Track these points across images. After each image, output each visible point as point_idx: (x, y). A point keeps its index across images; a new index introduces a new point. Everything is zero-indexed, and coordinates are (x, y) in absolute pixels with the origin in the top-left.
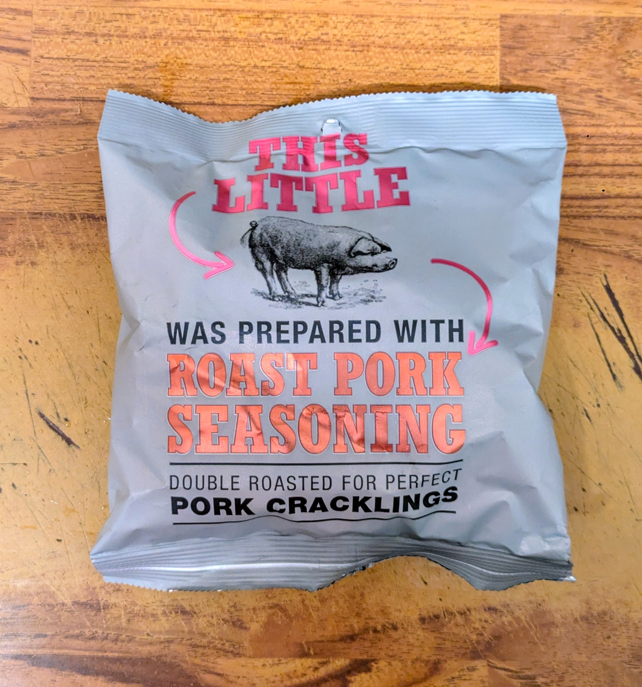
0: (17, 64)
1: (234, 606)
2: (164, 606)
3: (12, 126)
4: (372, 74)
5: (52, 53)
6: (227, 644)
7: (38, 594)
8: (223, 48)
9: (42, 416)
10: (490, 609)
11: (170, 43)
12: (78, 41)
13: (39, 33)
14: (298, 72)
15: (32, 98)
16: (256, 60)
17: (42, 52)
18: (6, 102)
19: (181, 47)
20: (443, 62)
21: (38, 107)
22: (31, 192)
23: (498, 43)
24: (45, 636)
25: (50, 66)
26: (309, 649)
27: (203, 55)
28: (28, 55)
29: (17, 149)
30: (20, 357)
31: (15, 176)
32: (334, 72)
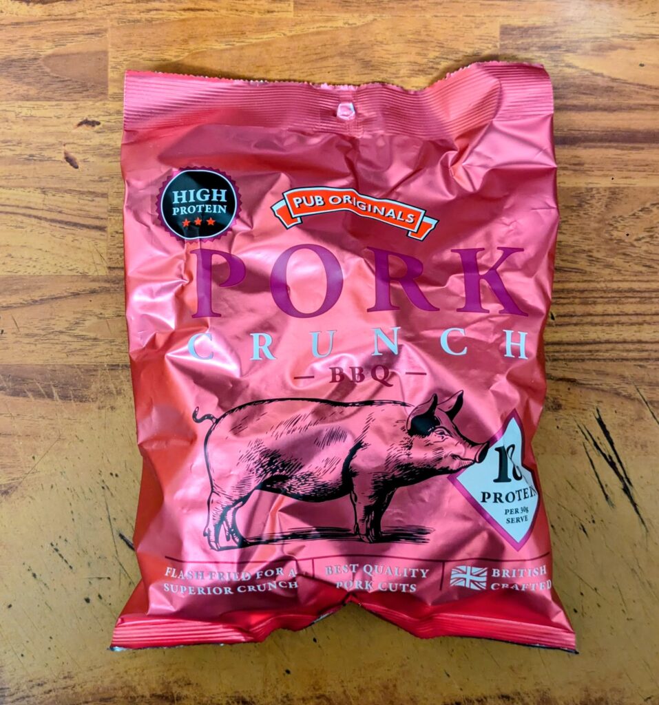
0: (96, 239)
2: (227, 697)
3: (93, 292)
7: (122, 688)
9: (122, 537)
10: (503, 696)
13: (114, 212)
15: (109, 268)
21: (114, 275)
29: (98, 311)
30: (103, 488)
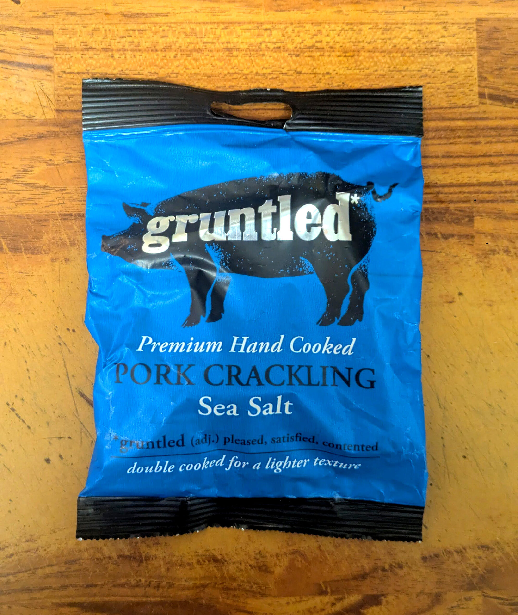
1: (260, 553)
4: (363, 77)
5: (73, 68)
6: (255, 586)
8: (227, 58)
11: (179, 55)
12: (96, 56)
14: (296, 78)
16: (257, 68)
17: (63, 67)
18: (34, 114)
19: (189, 58)
20: (427, 63)
22: (60, 196)
23: (475, 45)
24: (96, 586)
25: (72, 80)
26: (326, 588)
27: (209, 65)
28: (51, 71)
31: (46, 182)
32: (329, 76)
